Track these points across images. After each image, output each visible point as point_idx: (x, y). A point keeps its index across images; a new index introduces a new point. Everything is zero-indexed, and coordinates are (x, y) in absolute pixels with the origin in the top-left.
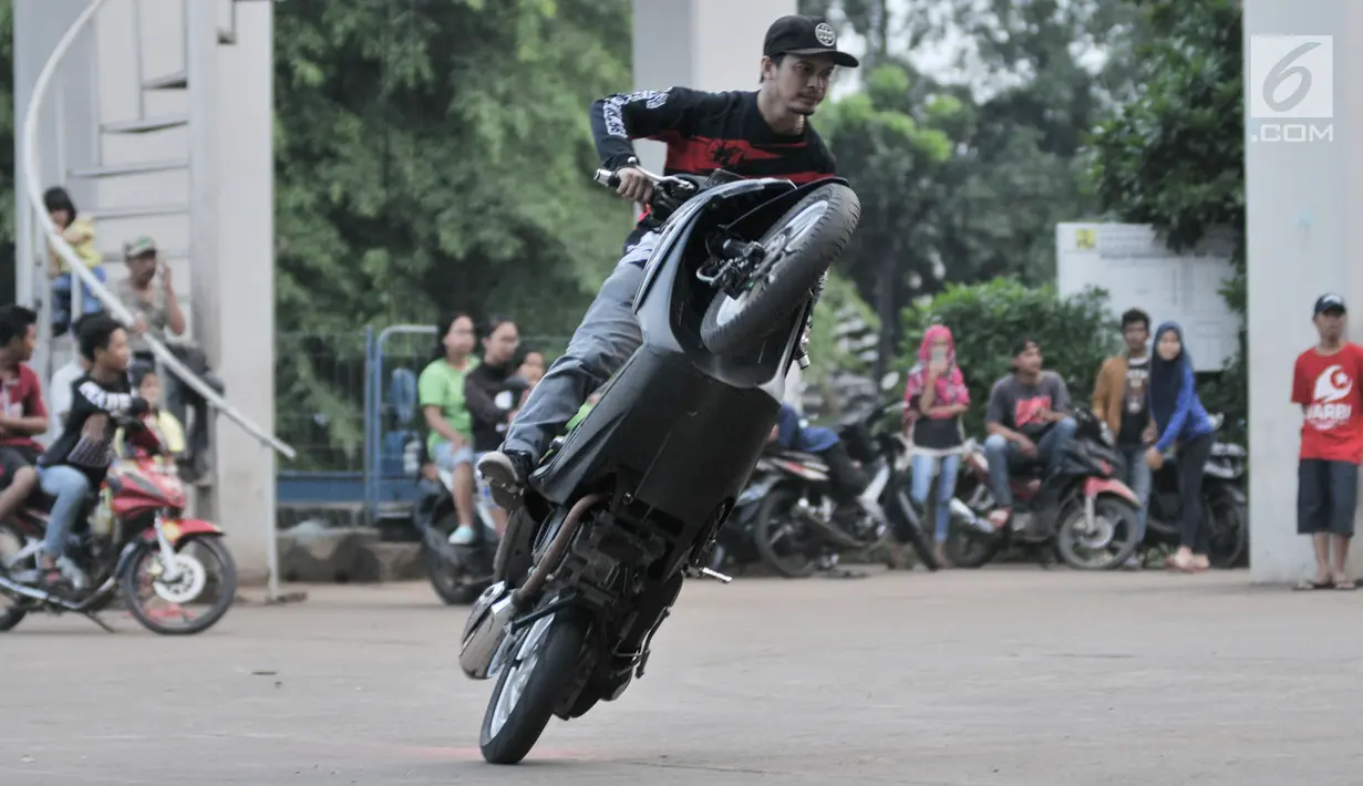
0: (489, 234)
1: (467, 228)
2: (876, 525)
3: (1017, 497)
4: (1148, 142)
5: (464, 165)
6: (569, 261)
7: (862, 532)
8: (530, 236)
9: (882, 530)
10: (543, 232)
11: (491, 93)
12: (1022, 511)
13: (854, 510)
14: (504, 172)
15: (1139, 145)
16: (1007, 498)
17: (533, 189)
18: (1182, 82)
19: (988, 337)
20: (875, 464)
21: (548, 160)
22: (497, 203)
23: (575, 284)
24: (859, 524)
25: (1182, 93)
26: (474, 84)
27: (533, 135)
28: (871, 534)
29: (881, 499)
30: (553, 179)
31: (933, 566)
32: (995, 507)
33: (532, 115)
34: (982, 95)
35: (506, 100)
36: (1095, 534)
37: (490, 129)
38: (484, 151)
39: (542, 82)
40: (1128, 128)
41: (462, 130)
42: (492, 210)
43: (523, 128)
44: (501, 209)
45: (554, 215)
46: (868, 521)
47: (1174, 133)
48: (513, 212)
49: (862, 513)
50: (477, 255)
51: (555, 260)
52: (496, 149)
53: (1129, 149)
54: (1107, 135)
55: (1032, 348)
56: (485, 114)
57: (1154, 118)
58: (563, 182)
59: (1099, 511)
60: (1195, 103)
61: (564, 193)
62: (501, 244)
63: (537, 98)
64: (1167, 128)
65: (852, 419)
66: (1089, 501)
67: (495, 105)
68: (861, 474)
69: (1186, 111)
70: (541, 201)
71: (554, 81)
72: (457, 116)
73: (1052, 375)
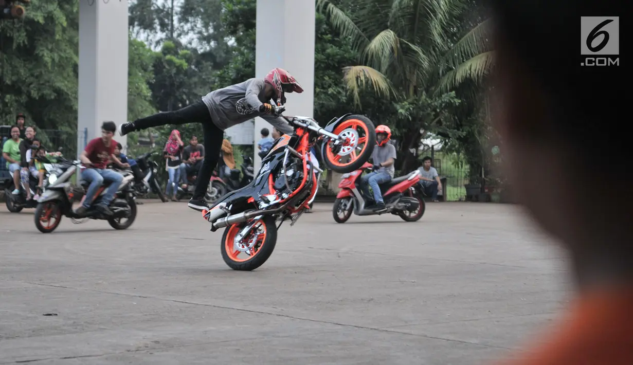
0: (46, 91)
1: (39, 90)
2: (147, 188)
3: (189, 181)
4: (232, 77)
5: (39, 70)
6: (70, 100)
7: (142, 190)
8: (59, 92)
9: (148, 190)
10: (63, 90)
11: (47, 48)
12: (191, 185)
13: (140, 184)
14: (52, 73)
15: (230, 78)
16: (186, 181)
17: (60, 78)
18: (243, 60)
19: (183, 133)
20: (147, 170)
21: (64, 69)
22: (49, 82)
23: (71, 107)
24: (141, 188)
25: (242, 64)
26: (42, 45)
27: (59, 61)
28: (146, 191)
29: (149, 181)
30: (65, 75)
31: (164, 201)
32: (184, 183)
33: (60, 56)
34: (200, 51)
35: (51, 51)
36: (212, 193)
37: (47, 59)
38: (45, 65)
39: (63, 46)
40: (227, 73)
41: (38, 59)
42: (47, 84)
43: (57, 60)
44: (51, 84)
45: (66, 86)
46: (145, 187)
47: (240, 76)
48: (54, 85)
49: (143, 185)
50: (42, 97)
51: (65, 99)
52: (50, 65)
53: (227, 79)
54: (221, 74)
55: (195, 138)
56: (45, 54)
57: (234, 71)
58: (68, 76)
59: (213, 186)
60: (246, 67)
61: (68, 79)
62: (50, 95)
63: (61, 51)
64: (238, 74)
65: (141, 157)
66: (211, 183)
67: (49, 52)
68: (143, 174)
69: (243, 69)
70: (63, 82)
71: (66, 46)
72: (37, 55)
73: (201, 145)
